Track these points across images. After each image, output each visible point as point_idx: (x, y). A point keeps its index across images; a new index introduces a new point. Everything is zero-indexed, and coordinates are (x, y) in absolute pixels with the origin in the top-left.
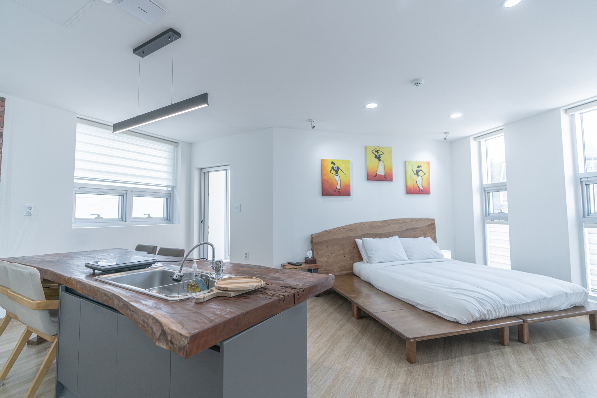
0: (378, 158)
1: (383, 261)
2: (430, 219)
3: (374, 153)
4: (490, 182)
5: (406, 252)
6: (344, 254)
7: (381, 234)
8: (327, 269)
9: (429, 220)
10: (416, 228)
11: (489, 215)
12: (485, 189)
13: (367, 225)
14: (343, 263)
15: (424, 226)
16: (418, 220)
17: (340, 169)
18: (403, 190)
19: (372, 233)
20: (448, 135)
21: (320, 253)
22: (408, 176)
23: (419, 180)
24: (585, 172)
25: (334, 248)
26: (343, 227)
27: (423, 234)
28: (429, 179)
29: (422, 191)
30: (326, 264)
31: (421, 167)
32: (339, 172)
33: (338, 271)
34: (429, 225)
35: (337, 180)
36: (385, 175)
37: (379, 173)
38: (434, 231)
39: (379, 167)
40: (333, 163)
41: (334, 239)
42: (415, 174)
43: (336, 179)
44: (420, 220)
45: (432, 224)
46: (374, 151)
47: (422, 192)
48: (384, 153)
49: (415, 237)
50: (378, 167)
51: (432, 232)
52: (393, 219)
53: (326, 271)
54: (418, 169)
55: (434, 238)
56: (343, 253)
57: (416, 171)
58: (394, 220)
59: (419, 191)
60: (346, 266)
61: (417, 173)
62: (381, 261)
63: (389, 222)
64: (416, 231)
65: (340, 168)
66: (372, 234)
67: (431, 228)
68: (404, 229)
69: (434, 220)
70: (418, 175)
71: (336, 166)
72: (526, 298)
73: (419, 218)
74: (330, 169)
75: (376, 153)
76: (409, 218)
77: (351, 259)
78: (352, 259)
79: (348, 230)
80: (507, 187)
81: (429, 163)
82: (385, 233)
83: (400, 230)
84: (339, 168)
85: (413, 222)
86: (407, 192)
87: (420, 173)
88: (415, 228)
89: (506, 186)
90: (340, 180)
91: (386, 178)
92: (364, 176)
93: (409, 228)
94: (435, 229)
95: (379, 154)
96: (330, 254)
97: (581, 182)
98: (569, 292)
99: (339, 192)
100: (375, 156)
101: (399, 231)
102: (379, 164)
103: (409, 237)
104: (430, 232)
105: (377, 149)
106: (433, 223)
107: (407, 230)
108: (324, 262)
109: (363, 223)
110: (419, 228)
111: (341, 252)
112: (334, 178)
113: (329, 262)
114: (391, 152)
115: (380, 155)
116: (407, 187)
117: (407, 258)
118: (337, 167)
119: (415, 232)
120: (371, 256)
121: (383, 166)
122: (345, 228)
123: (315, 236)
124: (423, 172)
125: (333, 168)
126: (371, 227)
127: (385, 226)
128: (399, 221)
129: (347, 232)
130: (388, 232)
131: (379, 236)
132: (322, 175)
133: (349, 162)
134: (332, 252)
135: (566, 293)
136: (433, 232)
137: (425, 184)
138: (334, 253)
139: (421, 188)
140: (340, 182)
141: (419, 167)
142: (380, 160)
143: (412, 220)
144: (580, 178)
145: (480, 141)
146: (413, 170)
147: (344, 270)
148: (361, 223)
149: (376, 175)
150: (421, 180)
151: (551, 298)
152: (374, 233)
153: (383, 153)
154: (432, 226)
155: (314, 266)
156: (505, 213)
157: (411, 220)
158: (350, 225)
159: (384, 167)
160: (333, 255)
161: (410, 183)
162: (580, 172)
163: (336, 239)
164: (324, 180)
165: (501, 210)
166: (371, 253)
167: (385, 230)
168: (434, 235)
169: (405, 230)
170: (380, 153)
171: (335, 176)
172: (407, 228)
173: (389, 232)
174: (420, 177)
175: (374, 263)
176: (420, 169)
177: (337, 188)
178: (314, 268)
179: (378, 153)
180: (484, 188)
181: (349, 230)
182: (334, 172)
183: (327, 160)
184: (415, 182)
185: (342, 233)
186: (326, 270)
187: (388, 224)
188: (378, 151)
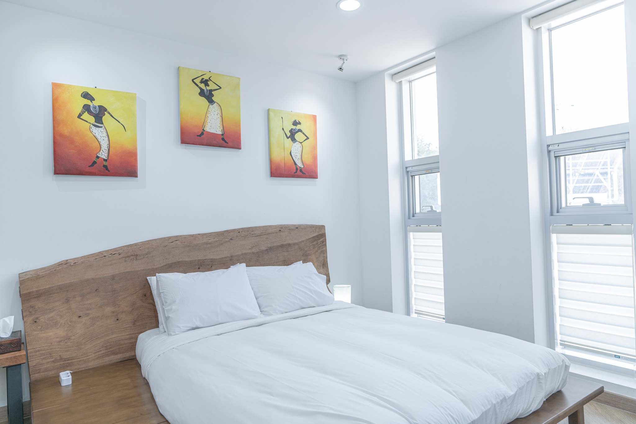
0: (208, 96)
1: (199, 324)
2: (317, 226)
3: (199, 84)
4: (416, 157)
5: (256, 299)
6: (115, 314)
7: (212, 260)
8: (66, 355)
9: (313, 228)
10: (289, 245)
11: (413, 216)
12: (408, 170)
13: (179, 244)
14: (114, 336)
15: (304, 239)
16: (293, 228)
17: (109, 113)
18: (264, 168)
19: (190, 259)
20: (345, 61)
21: (42, 319)
22: (273, 140)
23: (296, 148)
24: (554, 134)
25: (88, 302)
26: (115, 250)
27: (303, 255)
28: (314, 148)
29: (301, 171)
30: (62, 343)
31: (300, 123)
32: (106, 118)
33: (98, 358)
34: (313, 237)
35: (99, 137)
36: (222, 135)
37: (208, 129)
38: (324, 249)
39: (209, 115)
40: (86, 95)
41: (88, 280)
42: (288, 138)
43: (96, 135)
44: (297, 227)
45: (320, 235)
46: (198, 81)
47: (301, 174)
48: (221, 88)
49: (287, 263)
50: (206, 117)
51: (319, 251)
52: (242, 229)
53: (62, 363)
54: (294, 127)
55: (324, 262)
56: (113, 312)
57: (291, 131)
58: (244, 229)
59: (296, 172)
60: (122, 342)
61: (292, 136)
62: (194, 326)
63: (232, 233)
64: (288, 251)
65: (108, 110)
66: (191, 262)
67: (317, 243)
68: (263, 248)
69: (323, 227)
70: (294, 140)
71: (96, 103)
72: (469, 408)
73: (295, 225)
74: (79, 109)
75: (202, 86)
76: (276, 226)
77: (134, 324)
78: (138, 324)
79: (128, 257)
80: (440, 165)
81: (314, 117)
82: (223, 258)
83: (254, 250)
84: (106, 110)
85: (282, 234)
86: (271, 173)
87: (299, 137)
88: (286, 245)
89: (439, 162)
90: (106, 139)
91: (226, 142)
92: (175, 134)
93: (275, 245)
94: (326, 245)
95: (208, 88)
96: (75, 318)
97: (549, 152)
98: (542, 370)
99: (105, 167)
100: (199, 91)
101: (253, 253)
102: (209, 110)
103: (273, 265)
104: (317, 251)
105: (206, 77)
106: (321, 233)
107: (271, 249)
108: (58, 340)
109: (170, 238)
110: (294, 244)
111: (109, 310)
112: (91, 132)
113: (73, 338)
114: (236, 87)
115: (211, 91)
116: (271, 162)
117: (256, 312)
118: (100, 107)
119: (286, 254)
120: (170, 315)
121: (219, 116)
122: (120, 251)
123: (27, 277)
124: (304, 134)
125: (86, 108)
126: (189, 246)
127: (222, 244)
128: (253, 233)
129: (125, 261)
130: (229, 255)
131: (208, 265)
132: (56, 122)
133: (132, 97)
134: (81, 313)
135: (538, 375)
136: (322, 252)
137: (308, 159)
138: (87, 315)
139: (300, 164)
140: (109, 144)
141: (295, 123)
142: (211, 102)
143: (281, 229)
144: (547, 145)
145: (400, 82)
146: (283, 129)
147: (115, 353)
148: (165, 238)
149: (202, 134)
150: (300, 149)
151: (515, 396)
152: (196, 259)
153: (219, 88)
154: (320, 239)
155: (7, 359)
156: (438, 211)
157: (278, 229)
158: (136, 245)
159: (221, 118)
160: (84, 320)
161: (279, 155)
162: (547, 135)
163: (93, 279)
164: (61, 135)
165: (431, 207)
166: (171, 309)
167: (223, 253)
168: (324, 257)
169: (267, 250)
170: (212, 86)
171: (94, 128)
172: (269, 245)
173: (232, 256)
174: (297, 145)
175: (175, 332)
176: (298, 127)
177: (98, 157)
178: (7, 365)
179: (208, 86)
180: (406, 168)
181: (132, 257)
182: (92, 119)
183: (70, 86)
184: (287, 153)
185: (111, 265)
186: (61, 359)
187: (230, 238)
188: (207, 81)
